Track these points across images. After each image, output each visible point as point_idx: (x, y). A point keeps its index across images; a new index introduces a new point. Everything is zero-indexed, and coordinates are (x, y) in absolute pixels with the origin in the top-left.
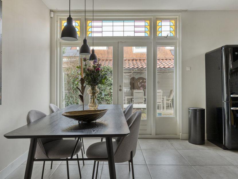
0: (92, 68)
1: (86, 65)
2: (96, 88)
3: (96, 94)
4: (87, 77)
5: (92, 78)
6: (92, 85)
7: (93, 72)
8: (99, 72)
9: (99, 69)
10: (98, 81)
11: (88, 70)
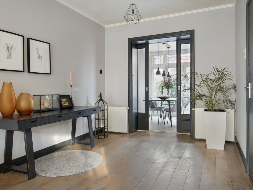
0: (167, 81)
1: (165, 80)
2: (169, 90)
3: (169, 93)
4: (165, 85)
5: (167, 86)
6: (167, 89)
7: (168, 83)
8: (170, 83)
9: (170, 81)
10: (170, 87)
11: (166, 82)
